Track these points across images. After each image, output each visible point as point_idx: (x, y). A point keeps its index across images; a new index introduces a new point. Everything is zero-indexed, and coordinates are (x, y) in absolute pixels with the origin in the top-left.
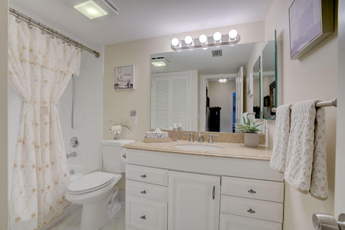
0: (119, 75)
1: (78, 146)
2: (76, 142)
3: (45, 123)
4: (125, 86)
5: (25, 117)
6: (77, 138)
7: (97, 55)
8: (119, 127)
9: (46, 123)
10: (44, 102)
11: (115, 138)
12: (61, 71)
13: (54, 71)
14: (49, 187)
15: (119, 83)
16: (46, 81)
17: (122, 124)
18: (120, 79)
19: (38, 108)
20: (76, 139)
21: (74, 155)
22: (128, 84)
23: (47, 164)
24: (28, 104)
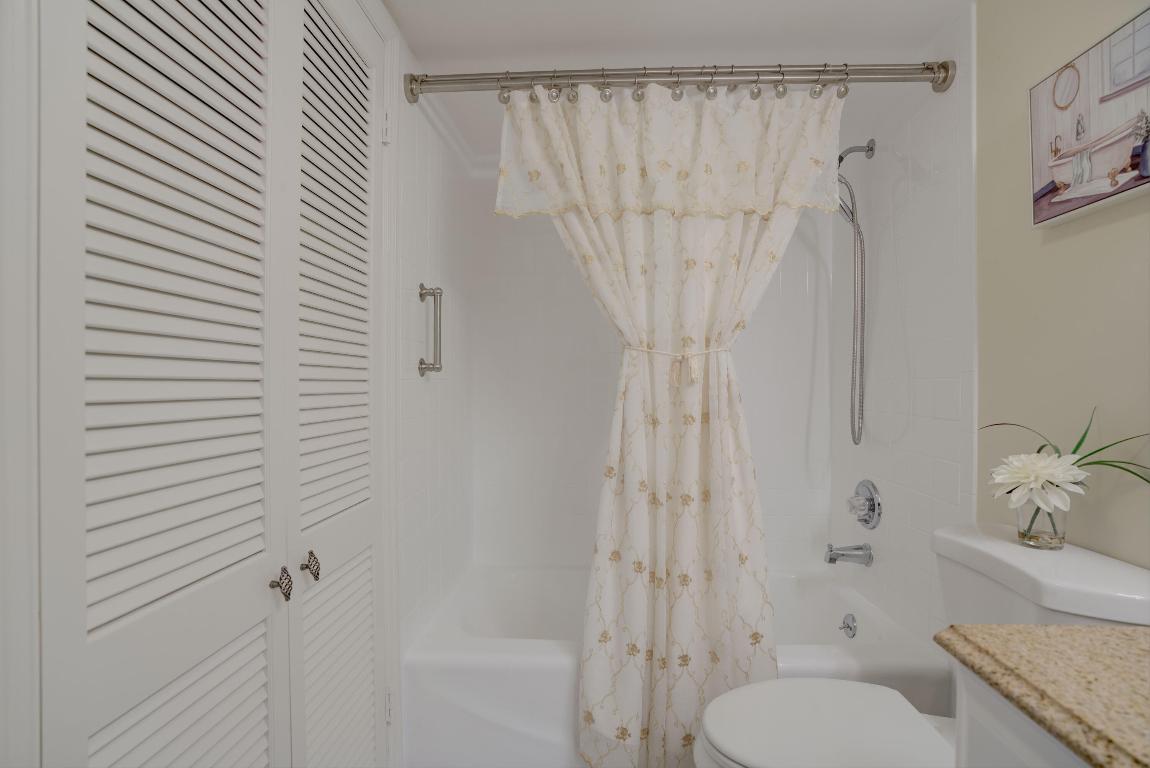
0: (1065, 123)
1: (877, 523)
2: (873, 506)
3: (685, 416)
4: (1112, 176)
5: (624, 393)
6: (874, 487)
7: (939, 74)
8: (1063, 469)
9: (688, 419)
10: (686, 342)
11: (1026, 537)
12: (746, 209)
13: (723, 218)
14: (685, 659)
15: (1062, 176)
16: (689, 264)
17: (1084, 450)
18: (1069, 143)
19: (663, 365)
20: (872, 490)
21: (864, 555)
22: (1134, 156)
23: (685, 573)
24: (634, 353)
